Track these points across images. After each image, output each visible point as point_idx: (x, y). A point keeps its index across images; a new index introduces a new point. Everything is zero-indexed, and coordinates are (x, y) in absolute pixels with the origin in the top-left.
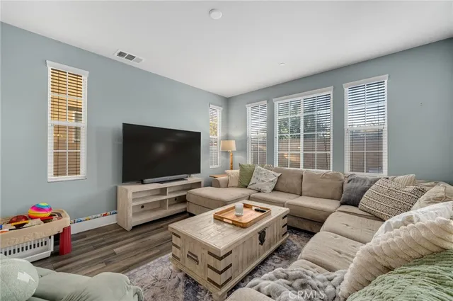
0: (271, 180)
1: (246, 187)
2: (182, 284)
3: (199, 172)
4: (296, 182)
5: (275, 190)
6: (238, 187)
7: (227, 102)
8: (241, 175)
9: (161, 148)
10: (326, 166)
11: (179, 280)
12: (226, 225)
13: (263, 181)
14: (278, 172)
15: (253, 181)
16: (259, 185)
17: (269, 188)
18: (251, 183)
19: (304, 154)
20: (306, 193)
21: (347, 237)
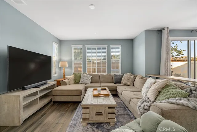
0: (90, 79)
1: (79, 83)
2: (94, 128)
3: (51, 79)
4: (98, 78)
5: (91, 82)
6: (75, 83)
7: (61, 42)
8: (75, 78)
9: (32, 66)
10: (105, 72)
11: (91, 128)
12: (101, 97)
13: (87, 80)
14: (91, 75)
15: (82, 80)
16: (85, 81)
17: (89, 82)
18: (80, 81)
19: (98, 68)
20: (102, 82)
21: (131, 91)
